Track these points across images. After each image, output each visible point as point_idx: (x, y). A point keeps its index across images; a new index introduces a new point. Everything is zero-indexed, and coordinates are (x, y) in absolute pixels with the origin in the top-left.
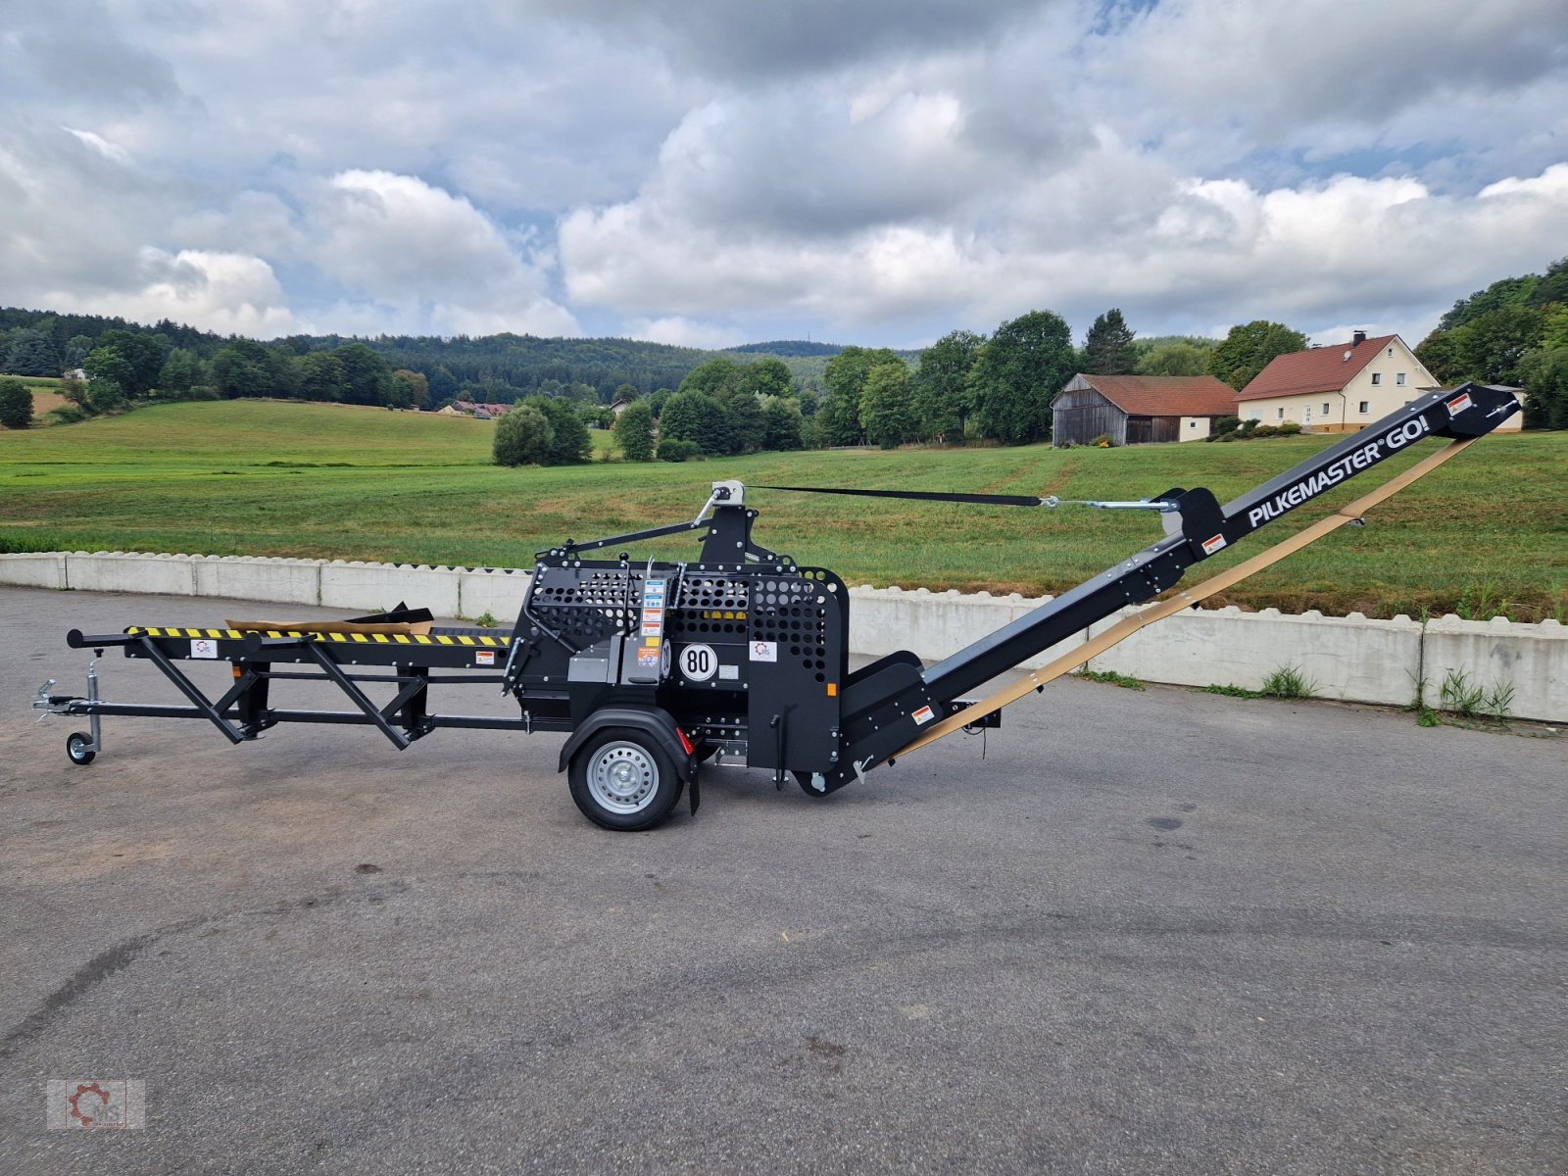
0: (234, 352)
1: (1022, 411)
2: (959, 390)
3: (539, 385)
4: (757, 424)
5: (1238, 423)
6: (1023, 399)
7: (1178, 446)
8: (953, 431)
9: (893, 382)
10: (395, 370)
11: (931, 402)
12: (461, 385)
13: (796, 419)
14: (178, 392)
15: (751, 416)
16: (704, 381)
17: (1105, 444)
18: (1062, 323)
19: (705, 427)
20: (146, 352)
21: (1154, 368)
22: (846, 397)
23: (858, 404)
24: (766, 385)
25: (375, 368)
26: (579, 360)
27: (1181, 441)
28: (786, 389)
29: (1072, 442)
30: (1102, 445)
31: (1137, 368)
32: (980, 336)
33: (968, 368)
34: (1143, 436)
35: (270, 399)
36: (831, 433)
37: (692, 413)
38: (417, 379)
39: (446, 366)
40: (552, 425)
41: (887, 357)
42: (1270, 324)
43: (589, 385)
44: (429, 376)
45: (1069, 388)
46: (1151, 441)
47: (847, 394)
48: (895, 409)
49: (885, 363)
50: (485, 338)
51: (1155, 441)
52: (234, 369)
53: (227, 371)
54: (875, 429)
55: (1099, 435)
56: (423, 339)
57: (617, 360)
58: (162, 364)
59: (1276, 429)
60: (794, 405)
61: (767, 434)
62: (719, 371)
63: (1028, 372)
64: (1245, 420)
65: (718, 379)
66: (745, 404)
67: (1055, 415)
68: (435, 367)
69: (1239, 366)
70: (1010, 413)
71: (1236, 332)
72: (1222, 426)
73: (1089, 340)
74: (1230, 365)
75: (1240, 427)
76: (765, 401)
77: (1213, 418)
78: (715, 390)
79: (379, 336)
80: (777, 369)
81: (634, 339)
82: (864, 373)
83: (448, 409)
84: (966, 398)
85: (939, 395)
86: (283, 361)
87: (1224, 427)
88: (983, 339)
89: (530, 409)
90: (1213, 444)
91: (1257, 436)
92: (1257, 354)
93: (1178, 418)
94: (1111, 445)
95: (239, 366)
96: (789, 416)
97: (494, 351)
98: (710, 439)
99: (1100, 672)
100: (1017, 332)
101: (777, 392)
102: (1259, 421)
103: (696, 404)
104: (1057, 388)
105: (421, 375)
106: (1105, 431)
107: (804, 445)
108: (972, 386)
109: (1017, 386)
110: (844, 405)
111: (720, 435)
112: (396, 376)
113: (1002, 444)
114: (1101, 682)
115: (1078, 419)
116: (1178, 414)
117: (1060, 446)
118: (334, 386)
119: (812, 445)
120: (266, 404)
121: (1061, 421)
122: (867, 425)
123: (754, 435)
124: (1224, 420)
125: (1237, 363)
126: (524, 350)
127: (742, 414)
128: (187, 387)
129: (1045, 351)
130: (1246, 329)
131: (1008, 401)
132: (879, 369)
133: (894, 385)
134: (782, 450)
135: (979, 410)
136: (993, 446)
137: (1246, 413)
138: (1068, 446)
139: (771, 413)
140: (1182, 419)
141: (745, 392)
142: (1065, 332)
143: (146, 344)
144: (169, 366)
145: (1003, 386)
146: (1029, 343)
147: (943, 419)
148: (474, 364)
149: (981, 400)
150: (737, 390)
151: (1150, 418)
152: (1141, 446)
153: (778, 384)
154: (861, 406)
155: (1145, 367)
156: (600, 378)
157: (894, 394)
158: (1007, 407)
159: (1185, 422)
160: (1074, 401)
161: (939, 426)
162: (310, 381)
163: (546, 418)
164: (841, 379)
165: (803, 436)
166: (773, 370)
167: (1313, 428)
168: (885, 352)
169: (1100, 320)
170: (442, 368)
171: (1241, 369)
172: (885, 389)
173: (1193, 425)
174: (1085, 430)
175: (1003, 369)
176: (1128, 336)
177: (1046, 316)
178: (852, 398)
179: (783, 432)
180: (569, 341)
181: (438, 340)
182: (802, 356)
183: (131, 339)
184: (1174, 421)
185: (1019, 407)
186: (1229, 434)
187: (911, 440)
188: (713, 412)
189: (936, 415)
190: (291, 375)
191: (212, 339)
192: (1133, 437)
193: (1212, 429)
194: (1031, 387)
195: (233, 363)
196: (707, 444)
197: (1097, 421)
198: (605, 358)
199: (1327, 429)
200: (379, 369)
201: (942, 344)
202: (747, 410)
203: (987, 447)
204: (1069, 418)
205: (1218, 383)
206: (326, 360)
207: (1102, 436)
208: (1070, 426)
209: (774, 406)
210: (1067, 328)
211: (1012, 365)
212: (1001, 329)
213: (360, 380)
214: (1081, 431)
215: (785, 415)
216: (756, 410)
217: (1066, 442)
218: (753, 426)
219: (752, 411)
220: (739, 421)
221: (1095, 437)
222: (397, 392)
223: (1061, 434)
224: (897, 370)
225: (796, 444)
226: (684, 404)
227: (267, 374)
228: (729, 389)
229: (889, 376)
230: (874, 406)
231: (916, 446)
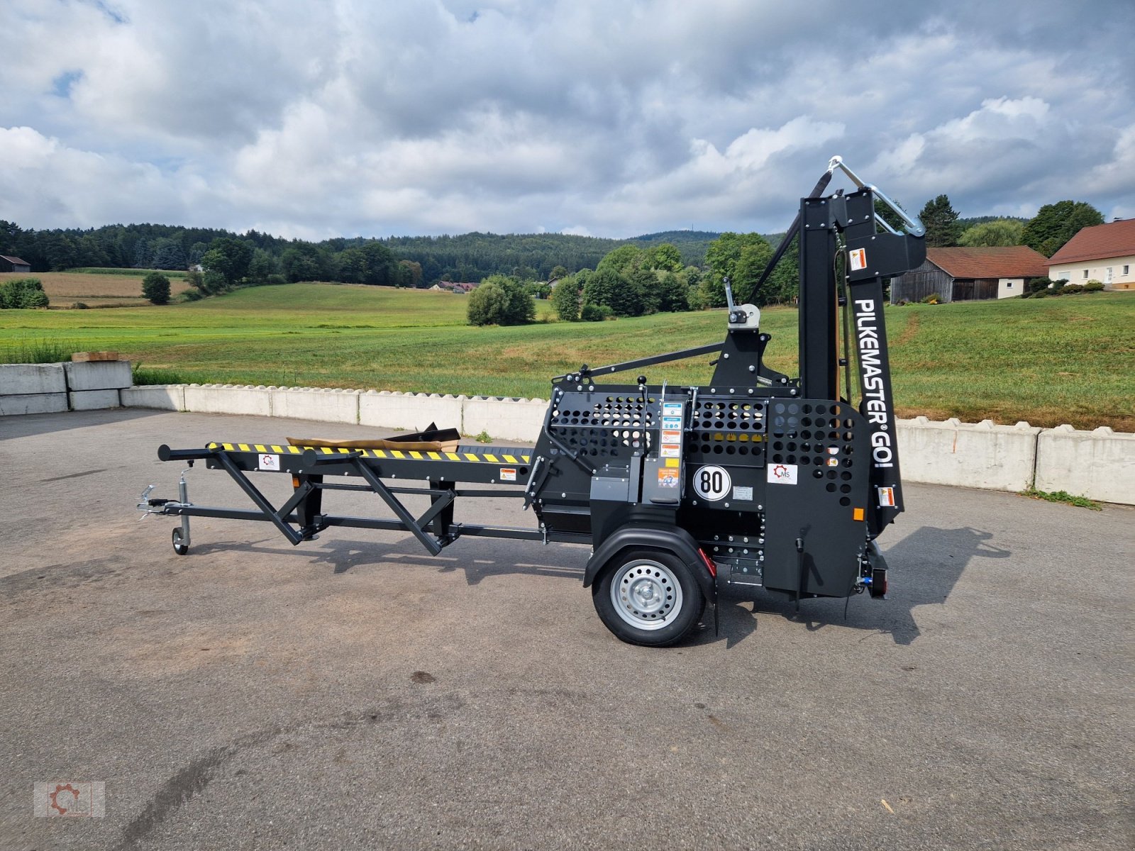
0: (295, 251)
3: (497, 269)
4: (655, 293)
5: (1049, 282)
7: (996, 302)
9: (759, 258)
10: (400, 260)
11: (790, 273)
12: (444, 270)
13: (684, 288)
14: (260, 279)
15: (651, 287)
16: (615, 262)
17: (934, 301)
19: (617, 296)
20: (240, 252)
21: (975, 240)
22: (724, 271)
23: (732, 275)
24: (661, 263)
25: (387, 259)
26: (525, 249)
27: (999, 298)
28: (677, 266)
29: (906, 301)
30: (931, 302)
31: (959, 241)
34: (967, 294)
35: (319, 282)
36: (711, 298)
37: (607, 286)
38: (415, 266)
39: (434, 256)
40: (507, 296)
41: (755, 239)
42: (1075, 203)
43: (532, 267)
44: (423, 264)
46: (973, 298)
47: (723, 268)
49: (754, 244)
50: (460, 236)
51: (976, 298)
52: (296, 262)
53: (291, 264)
55: (929, 294)
56: (418, 239)
57: (552, 249)
58: (250, 260)
59: (1082, 286)
60: (682, 278)
61: (662, 300)
62: (627, 254)
64: (1055, 280)
65: (626, 260)
66: (646, 278)
68: (427, 258)
69: (1047, 238)
71: (1045, 210)
72: (1035, 285)
74: (1040, 237)
75: (1051, 286)
76: (661, 275)
77: (1027, 279)
78: (624, 268)
79: (390, 237)
80: (671, 251)
81: (564, 234)
82: (737, 253)
83: (436, 287)
85: (797, 267)
86: (327, 256)
87: (1036, 285)
89: (493, 285)
90: (1027, 300)
91: (1066, 293)
92: (1063, 228)
93: (996, 281)
94: (939, 302)
95: (299, 260)
96: (679, 286)
97: (466, 245)
98: (620, 305)
99: (1049, 492)
101: (670, 269)
102: (1067, 281)
103: (610, 279)
105: (417, 264)
106: (934, 291)
107: (690, 307)
110: (722, 276)
111: (627, 301)
112: (400, 266)
114: (1053, 500)
115: (912, 282)
116: (997, 276)
117: (897, 304)
118: (360, 272)
119: (698, 307)
120: (316, 286)
121: (897, 285)
122: (740, 290)
123: (652, 301)
124: (1037, 280)
125: (1046, 235)
126: (487, 244)
127: (644, 285)
128: (266, 276)
130: (1054, 207)
133: (759, 261)
134: (673, 311)
137: (1055, 275)
138: (903, 304)
139: (666, 284)
140: (1000, 280)
141: (646, 269)
143: (240, 247)
144: (254, 261)
148: (453, 254)
150: (640, 268)
151: (972, 280)
152: (964, 302)
153: (670, 263)
154: (735, 277)
155: (966, 240)
156: (539, 262)
157: (760, 267)
159: (1002, 284)
161: (797, 290)
162: (344, 269)
163: (503, 291)
164: (719, 258)
165: (690, 301)
166: (667, 252)
167: (1115, 286)
168: (754, 235)
169: (930, 204)
170: (432, 259)
171: (1049, 240)
172: (753, 264)
173: (1009, 285)
174: (917, 291)
176: (954, 215)
178: (727, 271)
179: (674, 298)
180: (518, 236)
181: (429, 238)
182: (687, 241)
183: (231, 243)
184: (994, 282)
186: (1041, 291)
187: (774, 302)
188: (623, 285)
189: (794, 282)
190: (332, 265)
191: (282, 242)
192: (957, 296)
193: (1026, 287)
195: (295, 258)
196: (618, 308)
197: (928, 283)
198: (543, 248)
199: (1127, 286)
200: (390, 260)
202: (648, 282)
204: (903, 281)
205: (1031, 251)
206: (355, 255)
207: (932, 296)
208: (904, 287)
209: (668, 278)
213: (377, 268)
214: (914, 292)
215: (676, 285)
216: (654, 282)
217: (901, 301)
218: (653, 294)
219: (652, 283)
220: (641, 291)
221: (926, 296)
222: (402, 275)
223: (897, 295)
224: (762, 249)
225: (684, 307)
226: (602, 279)
227: (317, 265)
228: (634, 267)
229: (756, 254)
230: (744, 277)
231: (778, 307)
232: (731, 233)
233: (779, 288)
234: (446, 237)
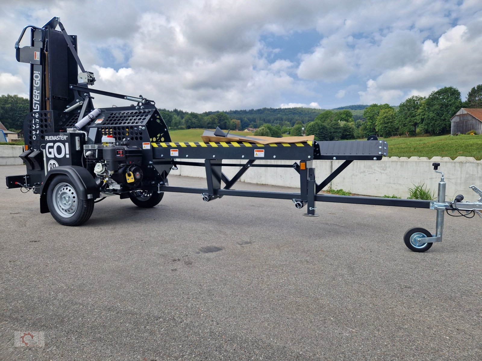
0: (190, 116)
1: (439, 123)
2: (414, 117)
3: (273, 122)
4: (338, 131)
6: (440, 119)
8: (411, 131)
9: (388, 115)
10: (232, 119)
11: (402, 121)
12: (251, 123)
13: (353, 129)
14: (176, 127)
15: (337, 128)
16: (322, 118)
18: (457, 91)
19: (321, 133)
20: (168, 117)
22: (371, 121)
23: (375, 123)
24: (343, 118)
25: (226, 119)
26: (286, 114)
28: (350, 120)
29: (459, 133)
30: (471, 134)
32: (423, 97)
33: (418, 108)
35: (198, 129)
36: (365, 133)
37: (317, 128)
38: (238, 122)
39: (247, 118)
40: (271, 133)
41: (387, 107)
43: (288, 122)
44: (241, 122)
45: (458, 113)
48: (389, 124)
49: (386, 109)
50: (258, 109)
52: (190, 121)
53: (188, 121)
54: (381, 132)
55: (471, 130)
56: (241, 111)
57: (298, 114)
58: (172, 120)
60: (352, 124)
61: (342, 134)
62: (327, 115)
63: (442, 109)
65: (327, 117)
66: (335, 125)
67: (452, 124)
68: (244, 118)
70: (434, 124)
73: (469, 97)
76: (342, 123)
78: (326, 121)
79: (230, 111)
80: (348, 113)
82: (378, 113)
83: (246, 130)
84: (416, 119)
85: (406, 119)
86: (202, 118)
88: (425, 98)
89: (265, 128)
94: (475, 134)
95: (191, 120)
96: (350, 128)
97: (261, 113)
98: (322, 137)
100: (439, 95)
101: (347, 121)
103: (318, 125)
104: (454, 114)
105: (239, 121)
106: (473, 128)
107: (355, 138)
108: (419, 115)
109: (438, 114)
110: (370, 123)
111: (326, 135)
112: (231, 122)
113: (431, 135)
115: (462, 125)
117: (454, 135)
118: (215, 125)
119: (359, 137)
121: (454, 126)
122: (379, 130)
123: (338, 135)
126: (270, 112)
128: (177, 126)
129: (450, 101)
131: (433, 120)
132: (383, 111)
134: (347, 139)
135: (422, 123)
136: (427, 136)
138: (457, 135)
139: (344, 128)
141: (336, 121)
142: (459, 94)
143: (168, 115)
144: (173, 121)
145: (432, 115)
146: (443, 99)
147: (407, 127)
148: (255, 117)
149: (423, 120)
150: (333, 120)
153: (348, 118)
154: (376, 124)
156: (291, 120)
157: (389, 119)
158: (433, 122)
160: (460, 119)
161: (406, 130)
162: (209, 123)
163: (269, 131)
164: (370, 115)
165: (355, 135)
166: (346, 114)
169: (474, 89)
170: (246, 119)
172: (385, 117)
174: (464, 128)
175: (432, 109)
177: (451, 88)
178: (373, 121)
179: (348, 133)
180: (283, 109)
181: (246, 110)
182: (360, 110)
183: (165, 113)
185: (438, 122)
187: (395, 135)
188: (324, 128)
189: (404, 125)
190: (204, 122)
191: (186, 113)
194: (444, 114)
195: (189, 119)
196: (321, 138)
197: (470, 125)
198: (294, 113)
200: (227, 119)
201: (408, 101)
203: (425, 136)
204: (457, 124)
206: (213, 117)
207: (472, 131)
208: (458, 127)
209: (345, 125)
210: (459, 92)
211: (436, 107)
212: (432, 94)
213: (222, 123)
214: (463, 129)
215: (349, 128)
216: (339, 127)
217: (457, 134)
218: (338, 132)
219: (337, 127)
220: (333, 130)
221: (469, 131)
222: (232, 125)
223: (454, 131)
224: (389, 111)
225: (352, 137)
226: (315, 125)
227: (198, 122)
228: (330, 120)
229: (387, 113)
230: (381, 124)
231: (397, 137)
232: (376, 104)
233: (398, 128)
234: (252, 110)
